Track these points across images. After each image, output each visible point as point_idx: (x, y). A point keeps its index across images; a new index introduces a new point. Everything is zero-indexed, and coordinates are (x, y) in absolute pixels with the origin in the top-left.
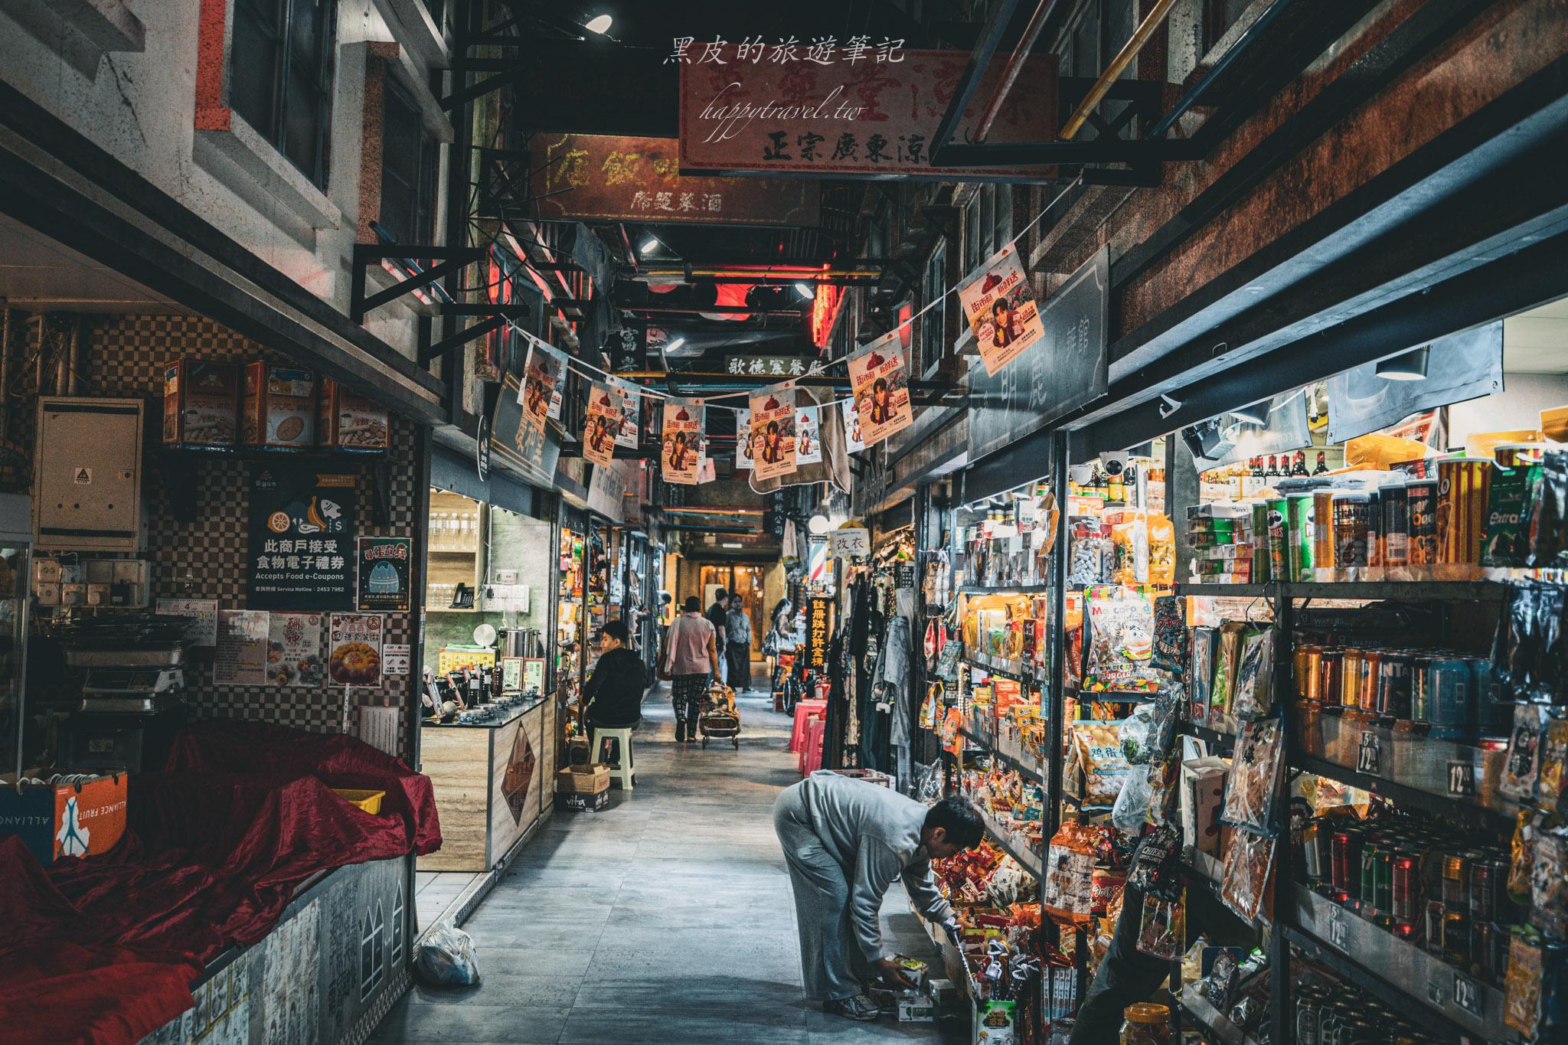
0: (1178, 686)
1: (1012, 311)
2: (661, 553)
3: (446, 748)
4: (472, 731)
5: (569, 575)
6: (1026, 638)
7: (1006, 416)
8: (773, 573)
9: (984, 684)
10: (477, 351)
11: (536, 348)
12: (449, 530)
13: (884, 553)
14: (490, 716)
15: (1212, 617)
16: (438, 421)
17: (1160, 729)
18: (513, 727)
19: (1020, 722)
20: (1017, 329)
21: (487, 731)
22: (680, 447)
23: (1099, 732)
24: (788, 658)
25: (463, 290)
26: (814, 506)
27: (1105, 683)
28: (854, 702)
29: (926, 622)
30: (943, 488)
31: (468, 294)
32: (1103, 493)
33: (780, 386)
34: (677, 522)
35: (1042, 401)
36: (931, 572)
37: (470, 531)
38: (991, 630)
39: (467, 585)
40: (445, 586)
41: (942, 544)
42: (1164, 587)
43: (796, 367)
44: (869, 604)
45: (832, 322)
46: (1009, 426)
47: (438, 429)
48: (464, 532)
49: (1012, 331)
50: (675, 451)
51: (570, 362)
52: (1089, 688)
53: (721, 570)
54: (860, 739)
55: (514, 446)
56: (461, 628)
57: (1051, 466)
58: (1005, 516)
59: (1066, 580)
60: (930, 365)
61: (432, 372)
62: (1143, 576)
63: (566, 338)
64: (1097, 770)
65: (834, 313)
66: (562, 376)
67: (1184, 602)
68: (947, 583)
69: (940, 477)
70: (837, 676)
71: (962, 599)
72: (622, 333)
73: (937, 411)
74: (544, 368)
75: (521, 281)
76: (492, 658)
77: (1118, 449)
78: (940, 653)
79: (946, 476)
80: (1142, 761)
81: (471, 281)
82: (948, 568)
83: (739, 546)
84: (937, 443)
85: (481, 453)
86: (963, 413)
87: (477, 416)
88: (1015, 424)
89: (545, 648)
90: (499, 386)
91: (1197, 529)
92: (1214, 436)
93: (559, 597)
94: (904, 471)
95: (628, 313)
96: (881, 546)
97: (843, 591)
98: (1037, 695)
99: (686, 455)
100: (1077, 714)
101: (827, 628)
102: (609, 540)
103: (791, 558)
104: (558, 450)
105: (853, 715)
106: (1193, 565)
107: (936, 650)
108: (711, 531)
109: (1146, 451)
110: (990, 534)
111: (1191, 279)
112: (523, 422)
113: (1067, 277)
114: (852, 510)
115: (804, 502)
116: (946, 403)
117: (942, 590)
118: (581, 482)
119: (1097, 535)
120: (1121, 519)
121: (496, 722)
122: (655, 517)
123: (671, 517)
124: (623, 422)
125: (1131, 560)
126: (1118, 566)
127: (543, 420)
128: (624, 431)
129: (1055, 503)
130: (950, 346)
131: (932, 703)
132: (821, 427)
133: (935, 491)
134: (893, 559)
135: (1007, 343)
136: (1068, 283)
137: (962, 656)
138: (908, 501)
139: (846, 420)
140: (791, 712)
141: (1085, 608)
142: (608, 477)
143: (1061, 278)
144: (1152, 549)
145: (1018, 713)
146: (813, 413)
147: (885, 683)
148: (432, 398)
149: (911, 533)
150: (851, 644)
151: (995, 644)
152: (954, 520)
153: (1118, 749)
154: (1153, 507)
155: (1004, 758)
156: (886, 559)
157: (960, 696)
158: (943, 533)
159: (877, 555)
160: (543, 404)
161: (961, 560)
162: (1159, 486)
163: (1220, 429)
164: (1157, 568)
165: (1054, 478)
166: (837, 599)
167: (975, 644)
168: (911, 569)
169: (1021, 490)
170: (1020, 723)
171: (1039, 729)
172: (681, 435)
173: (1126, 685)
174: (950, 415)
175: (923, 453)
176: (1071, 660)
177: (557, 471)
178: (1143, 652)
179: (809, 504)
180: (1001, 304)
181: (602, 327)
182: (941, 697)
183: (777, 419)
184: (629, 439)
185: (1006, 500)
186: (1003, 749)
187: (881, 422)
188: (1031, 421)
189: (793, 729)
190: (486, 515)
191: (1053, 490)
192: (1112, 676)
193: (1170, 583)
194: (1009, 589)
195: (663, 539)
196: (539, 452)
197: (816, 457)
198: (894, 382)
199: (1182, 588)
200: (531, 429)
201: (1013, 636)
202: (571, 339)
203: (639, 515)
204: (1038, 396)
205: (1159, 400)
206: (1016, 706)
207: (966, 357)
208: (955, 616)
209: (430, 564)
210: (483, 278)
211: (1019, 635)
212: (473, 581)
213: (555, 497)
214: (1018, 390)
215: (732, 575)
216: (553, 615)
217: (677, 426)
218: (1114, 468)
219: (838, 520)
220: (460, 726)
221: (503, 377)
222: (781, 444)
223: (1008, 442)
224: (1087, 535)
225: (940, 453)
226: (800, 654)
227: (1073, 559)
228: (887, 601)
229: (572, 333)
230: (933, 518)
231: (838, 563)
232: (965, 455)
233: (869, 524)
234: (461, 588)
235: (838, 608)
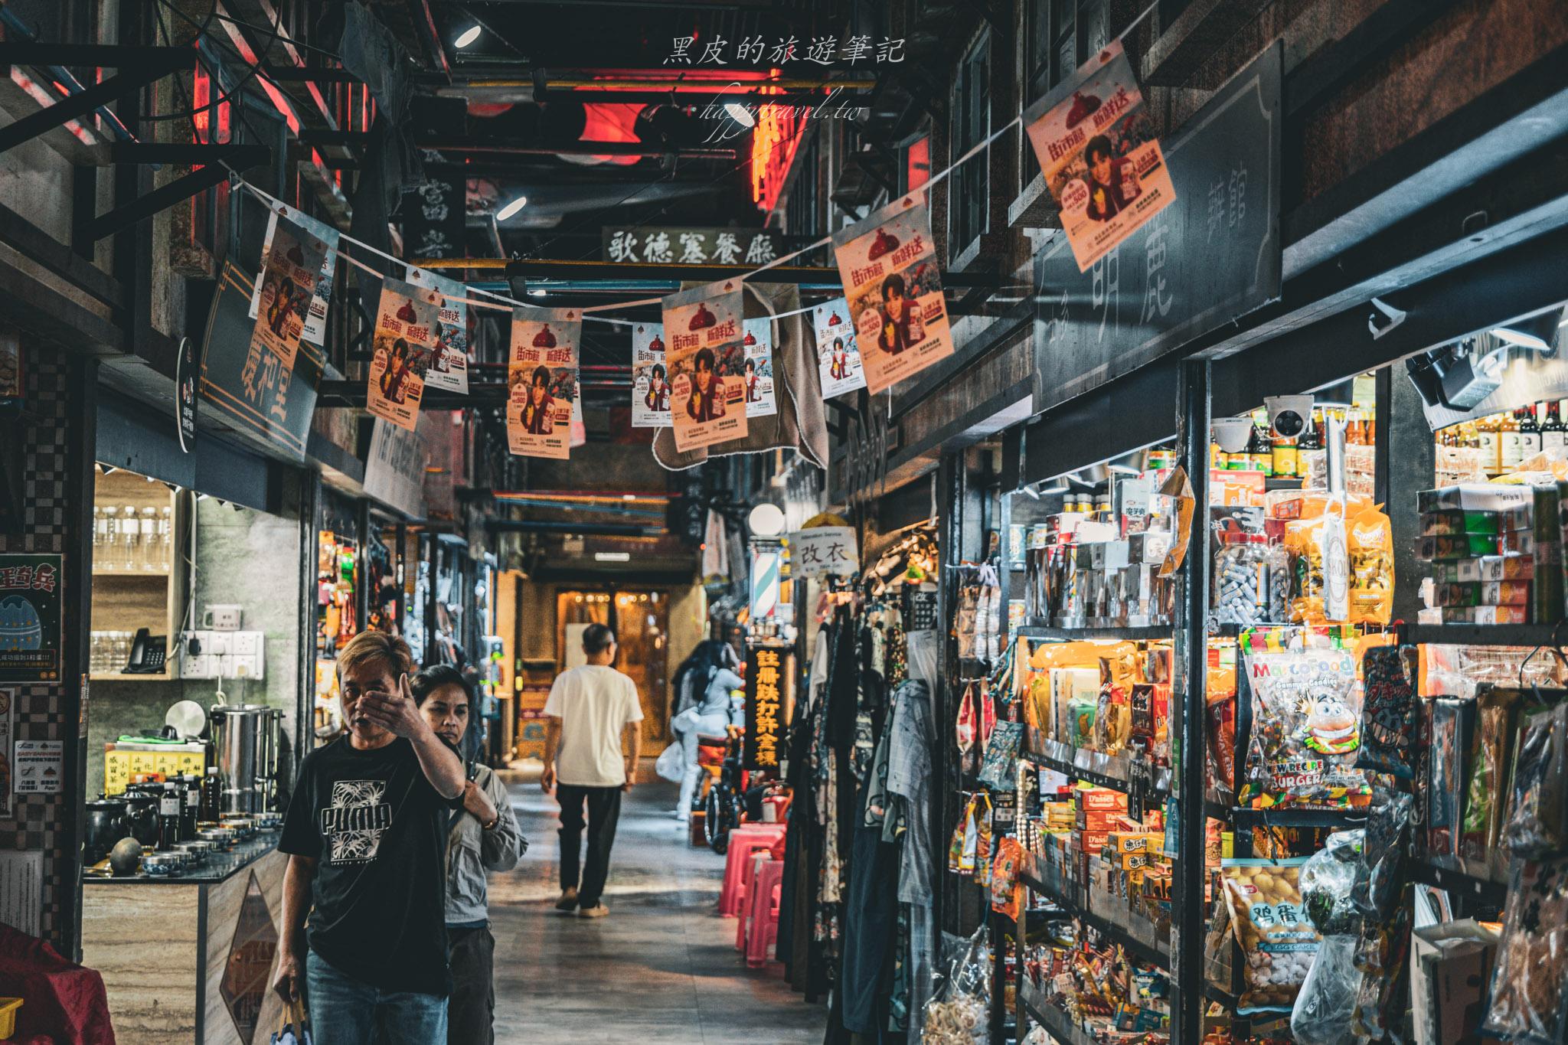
0: (1405, 799)
1: (1119, 159)
2: (488, 571)
3: (122, 920)
4: (168, 890)
5: (331, 614)
6: (1136, 716)
7: (1100, 334)
8: (685, 602)
9: (1062, 796)
10: (174, 225)
11: (282, 222)
12: (120, 537)
13: (883, 568)
14: (199, 861)
15: (1458, 679)
16: (109, 349)
17: (1375, 873)
18: (238, 881)
19: (1127, 860)
20: (1127, 187)
21: (196, 888)
22: (540, 393)
23: (1265, 879)
24: (714, 752)
25: (149, 117)
26: (756, 486)
27: (1276, 795)
28: (833, 828)
29: (959, 690)
30: (987, 457)
31: (158, 125)
32: (1263, 461)
33: (717, 287)
34: (516, 516)
35: (1164, 310)
36: (968, 603)
37: (158, 537)
38: (1075, 703)
39: (154, 632)
40: (114, 634)
41: (987, 553)
42: (1374, 628)
43: (727, 247)
44: (858, 659)
45: (786, 168)
46: (1106, 352)
47: (109, 362)
48: (148, 540)
49: (1120, 193)
50: (531, 401)
51: (343, 245)
52: (1249, 801)
53: (590, 598)
54: (844, 893)
55: (238, 389)
56: (144, 709)
57: (1179, 421)
58: (1094, 505)
59: (1207, 617)
60: (965, 244)
61: (97, 263)
62: (1340, 611)
63: (324, 198)
64: (1265, 945)
65: (790, 150)
66: (328, 270)
67: (1414, 656)
68: (995, 622)
69: (982, 438)
70: (804, 782)
71: (1022, 648)
72: (423, 189)
73: (977, 324)
74: (296, 256)
75: (248, 100)
76: (199, 760)
77: (1295, 391)
78: (985, 744)
79: (993, 437)
80: (1343, 927)
81: (161, 103)
82: (997, 595)
83: (625, 557)
84: (976, 381)
85: (183, 403)
86: (1024, 329)
87: (174, 339)
88: (1117, 349)
89: (293, 742)
90: (213, 284)
91: (1435, 529)
92: (1461, 371)
93: (316, 649)
94: (919, 428)
95: (433, 155)
96: (875, 557)
97: (811, 635)
98: (1155, 814)
99: (550, 408)
100: (1228, 846)
101: (782, 700)
102: (400, 550)
103: (716, 577)
104: (313, 396)
105: (831, 849)
106: (1428, 589)
107: (977, 738)
108: (575, 532)
109: (1343, 395)
110: (1071, 536)
111: (1425, 103)
112: (256, 346)
113: (1207, 95)
114: (825, 495)
115: (740, 479)
116: (993, 310)
117: (987, 634)
118: (353, 451)
119: (1260, 540)
120: (1297, 510)
121: (210, 874)
122: (479, 508)
123: (507, 507)
124: (439, 347)
125: (1319, 581)
126: (1296, 591)
127: (293, 346)
128: (442, 364)
129: (1188, 484)
130: (1001, 213)
131: (971, 829)
132: (777, 354)
133: (972, 463)
134: (898, 580)
135: (1110, 214)
136: (1211, 105)
137: (1023, 748)
138: (924, 481)
139: (820, 341)
140: (721, 846)
141: (1240, 665)
142: (399, 441)
143: (1198, 96)
144: (1354, 562)
145: (1123, 848)
146: (761, 331)
147: (889, 795)
148: (98, 308)
149: (930, 534)
150: (828, 727)
151: (1080, 727)
152: (1007, 512)
153: (1299, 908)
154: (1352, 487)
155: (1099, 923)
156: (887, 579)
157: (1021, 818)
158: (987, 534)
159: (871, 573)
160: (294, 318)
161: (1018, 583)
162: (1366, 453)
163: (1473, 358)
164: (1362, 595)
165: (1185, 443)
166: (799, 648)
167: (1045, 727)
168: (931, 596)
169: (1123, 461)
170: (1127, 864)
171: (1161, 874)
172: (541, 373)
173: (1313, 798)
174: (1002, 331)
175: (953, 397)
176: (1217, 755)
177: (313, 432)
178: (1340, 741)
179: (748, 483)
180: (1100, 146)
181: (391, 181)
182: (988, 818)
183: (712, 346)
184: (454, 378)
185: (1097, 478)
186: (1097, 909)
187: (897, 350)
188: (1146, 343)
189: (725, 876)
190: (185, 510)
191: (1183, 462)
192: (1289, 782)
193: (1386, 620)
194: (1106, 632)
195: (493, 548)
196: (281, 399)
197: (765, 405)
198: (917, 281)
199: (1409, 632)
200: (267, 360)
201: (1114, 713)
202: (335, 201)
203: (452, 505)
204: (1158, 299)
205: (1368, 307)
206: (1119, 834)
207: (1028, 232)
208: (1010, 680)
209: (95, 597)
210: (182, 96)
211: (1125, 711)
212: (163, 625)
213: (309, 475)
214: (1121, 290)
215: (612, 607)
216: (306, 683)
217: (534, 356)
218: (1288, 423)
219: (800, 512)
220: (147, 881)
221: (219, 269)
222: (720, 388)
223: (1104, 380)
224: (1243, 539)
225: (984, 395)
226: (735, 744)
227: (1220, 581)
228: (889, 653)
229: (336, 190)
230: (971, 510)
231: (802, 587)
232: (1029, 399)
233: (856, 518)
234: (142, 638)
235: (803, 665)
